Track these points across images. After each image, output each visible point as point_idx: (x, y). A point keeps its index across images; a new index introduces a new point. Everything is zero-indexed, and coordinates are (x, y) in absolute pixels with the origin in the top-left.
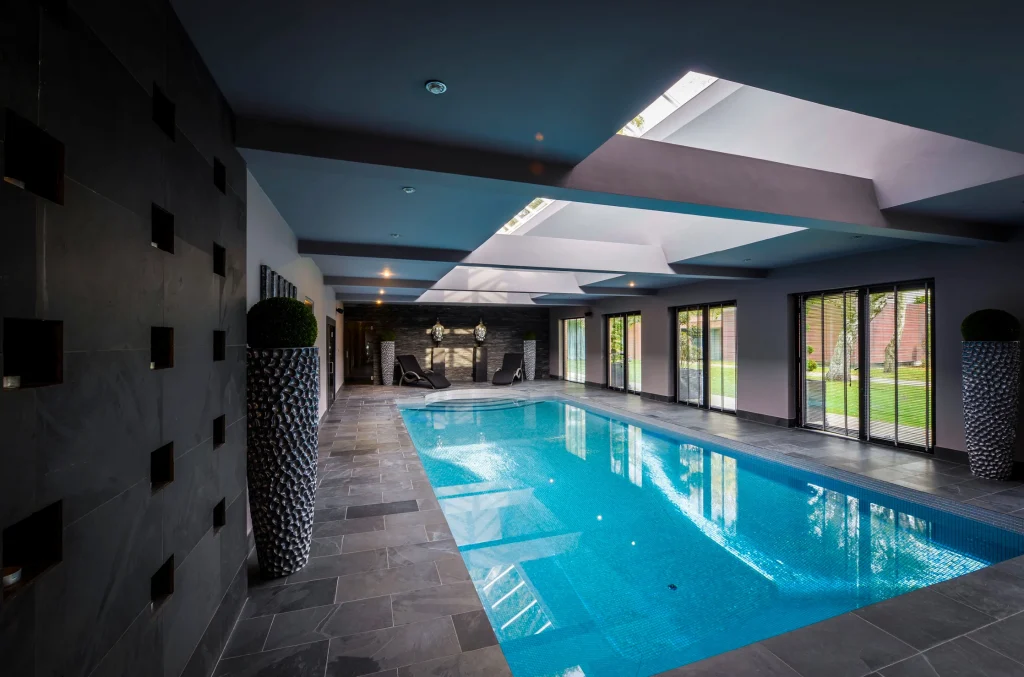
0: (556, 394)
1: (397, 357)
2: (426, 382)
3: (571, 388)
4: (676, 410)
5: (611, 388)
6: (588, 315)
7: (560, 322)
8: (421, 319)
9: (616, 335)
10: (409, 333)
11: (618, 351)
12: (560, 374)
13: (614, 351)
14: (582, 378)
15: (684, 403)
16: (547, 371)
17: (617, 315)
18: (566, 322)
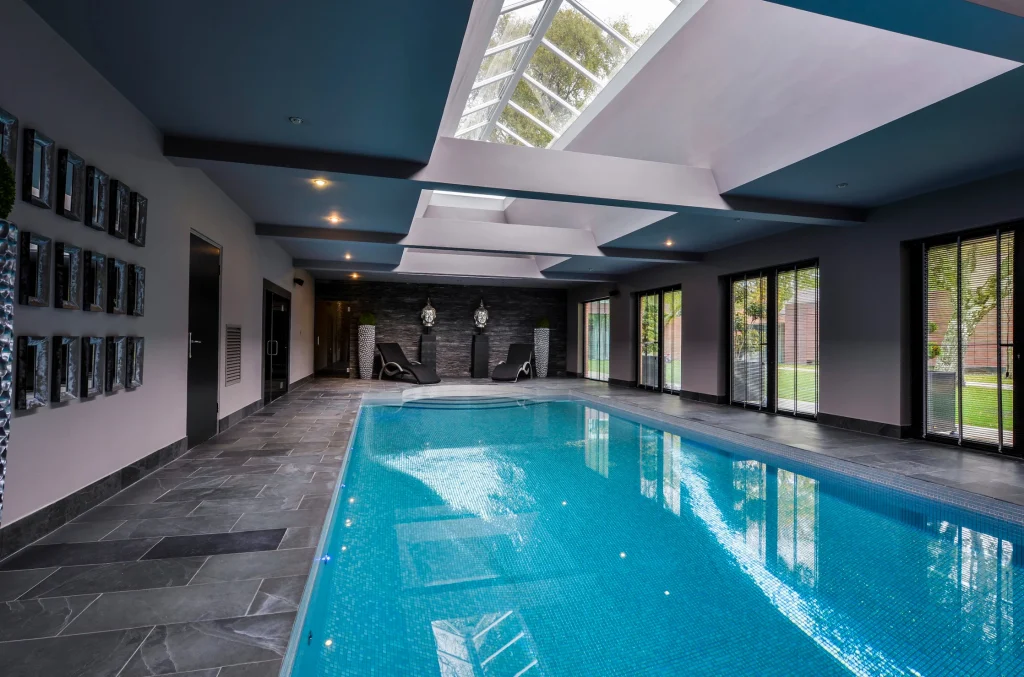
0: (570, 393)
1: (378, 345)
2: (410, 376)
3: (592, 387)
4: (728, 413)
5: (642, 388)
6: (614, 294)
7: (580, 307)
8: (408, 300)
9: (651, 321)
10: (393, 316)
11: (652, 340)
12: (579, 371)
13: (646, 340)
14: (606, 376)
15: (739, 406)
16: (564, 368)
17: (650, 293)
18: (588, 305)
